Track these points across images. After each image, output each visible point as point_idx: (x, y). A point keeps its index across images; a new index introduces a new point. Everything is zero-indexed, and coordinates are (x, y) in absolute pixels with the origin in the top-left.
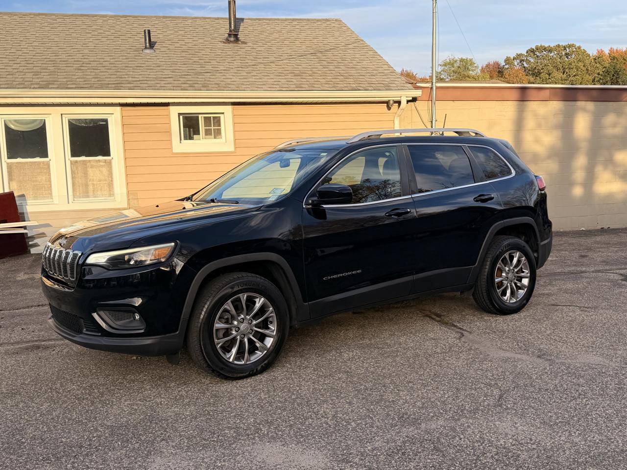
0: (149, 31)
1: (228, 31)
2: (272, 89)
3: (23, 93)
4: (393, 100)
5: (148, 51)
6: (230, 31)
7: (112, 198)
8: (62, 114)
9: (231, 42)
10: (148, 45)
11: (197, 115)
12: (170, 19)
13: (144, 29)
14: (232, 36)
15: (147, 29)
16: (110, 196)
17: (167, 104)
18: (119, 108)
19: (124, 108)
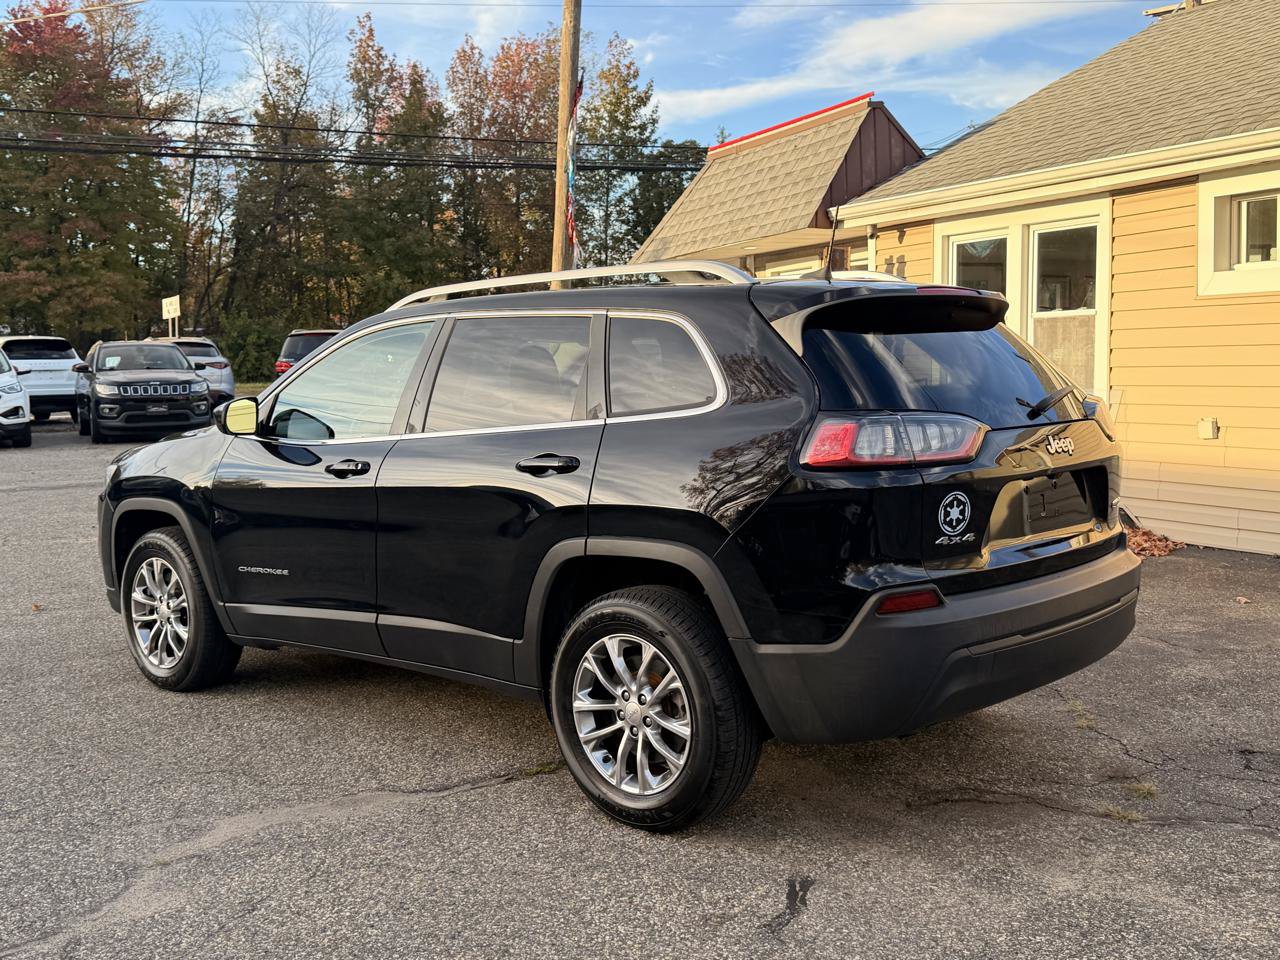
8: (1028, 226)
11: (1272, 196)
17: (1192, 179)
18: (1108, 201)
19: (1119, 199)
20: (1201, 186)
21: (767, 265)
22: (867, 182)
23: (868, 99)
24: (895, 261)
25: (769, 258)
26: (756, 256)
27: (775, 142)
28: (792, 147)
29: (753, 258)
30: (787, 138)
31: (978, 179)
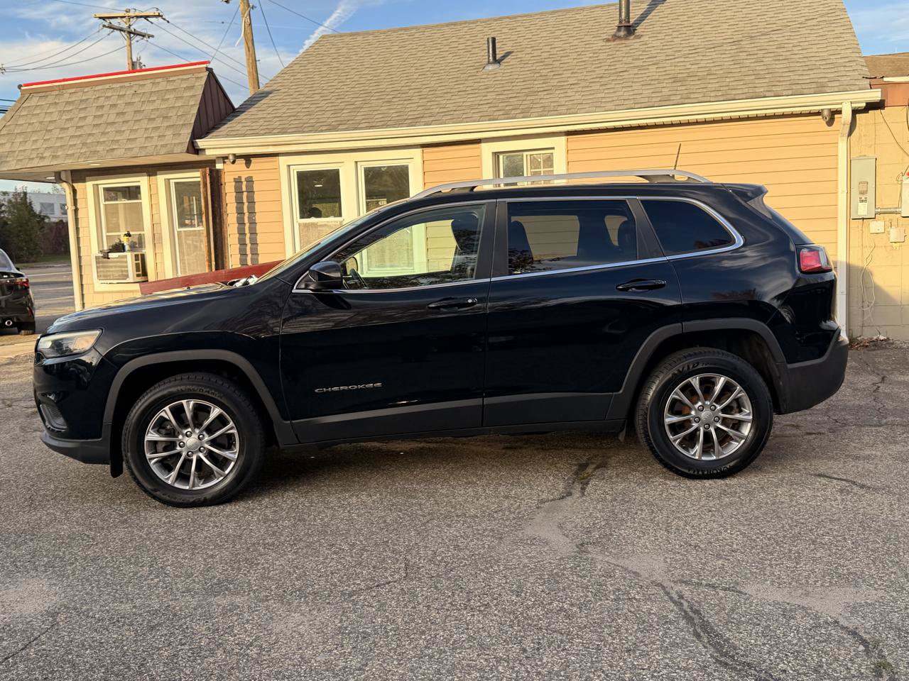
0: (494, 40)
1: (617, 23)
2: (621, 107)
3: (306, 138)
4: (830, 109)
5: (490, 67)
6: (620, 22)
7: (411, 268)
8: (356, 162)
9: (619, 38)
10: (491, 58)
11: (521, 153)
12: (560, 14)
13: (488, 37)
14: (623, 29)
15: (490, 37)
16: (408, 266)
17: (478, 141)
18: (419, 150)
19: (426, 150)
20: (483, 145)
21: (87, 178)
22: (211, 124)
23: (205, 66)
24: (243, 180)
25: (88, 173)
26: (73, 172)
27: (107, 86)
28: (132, 92)
29: (70, 172)
30: (122, 84)
31: (307, 132)
